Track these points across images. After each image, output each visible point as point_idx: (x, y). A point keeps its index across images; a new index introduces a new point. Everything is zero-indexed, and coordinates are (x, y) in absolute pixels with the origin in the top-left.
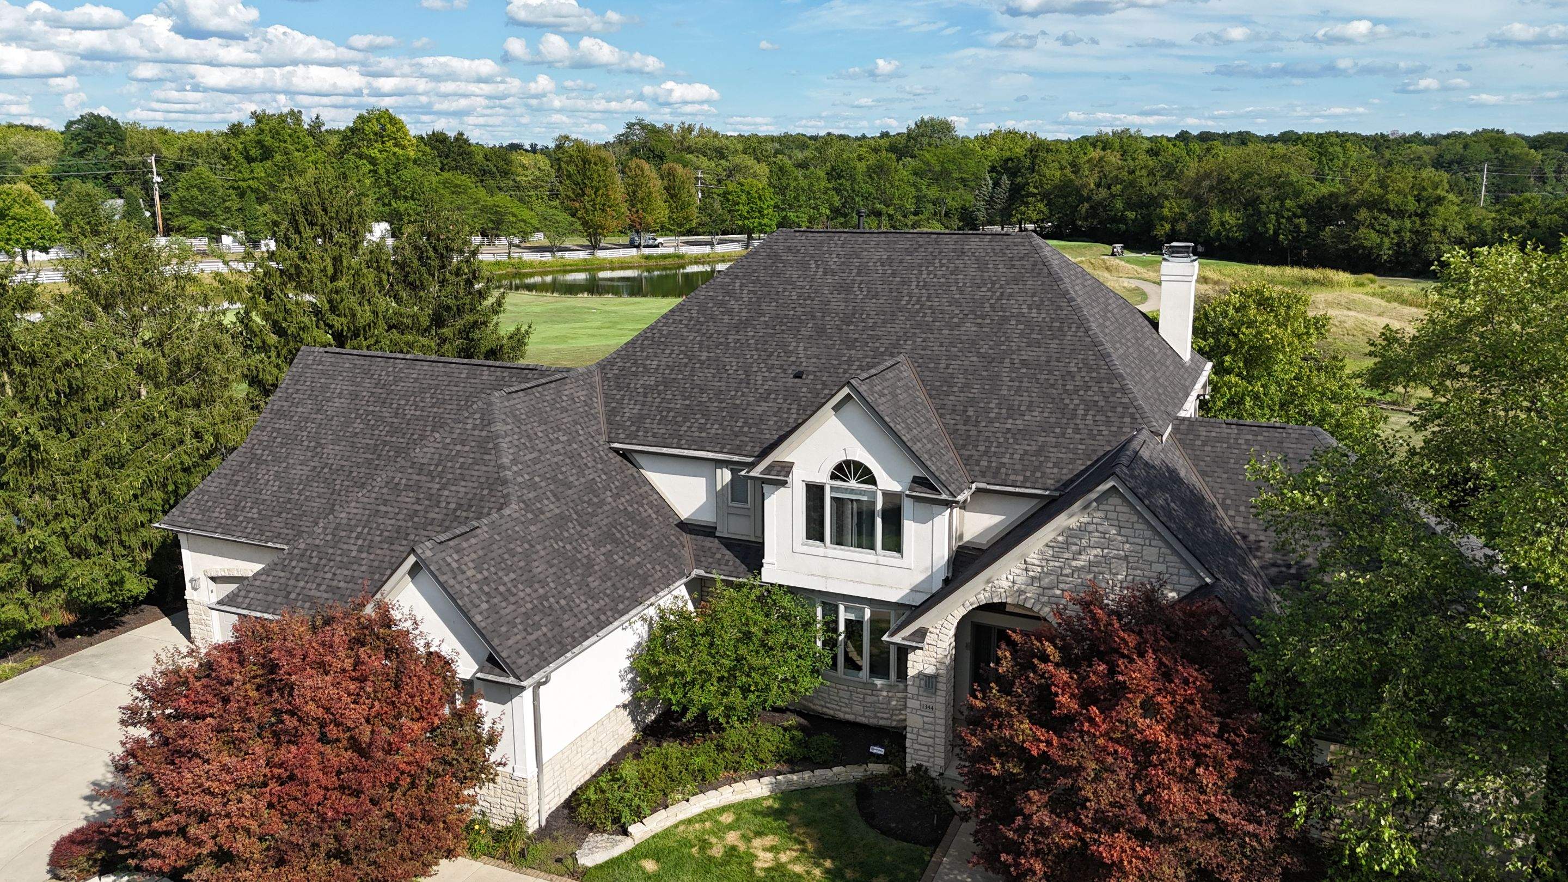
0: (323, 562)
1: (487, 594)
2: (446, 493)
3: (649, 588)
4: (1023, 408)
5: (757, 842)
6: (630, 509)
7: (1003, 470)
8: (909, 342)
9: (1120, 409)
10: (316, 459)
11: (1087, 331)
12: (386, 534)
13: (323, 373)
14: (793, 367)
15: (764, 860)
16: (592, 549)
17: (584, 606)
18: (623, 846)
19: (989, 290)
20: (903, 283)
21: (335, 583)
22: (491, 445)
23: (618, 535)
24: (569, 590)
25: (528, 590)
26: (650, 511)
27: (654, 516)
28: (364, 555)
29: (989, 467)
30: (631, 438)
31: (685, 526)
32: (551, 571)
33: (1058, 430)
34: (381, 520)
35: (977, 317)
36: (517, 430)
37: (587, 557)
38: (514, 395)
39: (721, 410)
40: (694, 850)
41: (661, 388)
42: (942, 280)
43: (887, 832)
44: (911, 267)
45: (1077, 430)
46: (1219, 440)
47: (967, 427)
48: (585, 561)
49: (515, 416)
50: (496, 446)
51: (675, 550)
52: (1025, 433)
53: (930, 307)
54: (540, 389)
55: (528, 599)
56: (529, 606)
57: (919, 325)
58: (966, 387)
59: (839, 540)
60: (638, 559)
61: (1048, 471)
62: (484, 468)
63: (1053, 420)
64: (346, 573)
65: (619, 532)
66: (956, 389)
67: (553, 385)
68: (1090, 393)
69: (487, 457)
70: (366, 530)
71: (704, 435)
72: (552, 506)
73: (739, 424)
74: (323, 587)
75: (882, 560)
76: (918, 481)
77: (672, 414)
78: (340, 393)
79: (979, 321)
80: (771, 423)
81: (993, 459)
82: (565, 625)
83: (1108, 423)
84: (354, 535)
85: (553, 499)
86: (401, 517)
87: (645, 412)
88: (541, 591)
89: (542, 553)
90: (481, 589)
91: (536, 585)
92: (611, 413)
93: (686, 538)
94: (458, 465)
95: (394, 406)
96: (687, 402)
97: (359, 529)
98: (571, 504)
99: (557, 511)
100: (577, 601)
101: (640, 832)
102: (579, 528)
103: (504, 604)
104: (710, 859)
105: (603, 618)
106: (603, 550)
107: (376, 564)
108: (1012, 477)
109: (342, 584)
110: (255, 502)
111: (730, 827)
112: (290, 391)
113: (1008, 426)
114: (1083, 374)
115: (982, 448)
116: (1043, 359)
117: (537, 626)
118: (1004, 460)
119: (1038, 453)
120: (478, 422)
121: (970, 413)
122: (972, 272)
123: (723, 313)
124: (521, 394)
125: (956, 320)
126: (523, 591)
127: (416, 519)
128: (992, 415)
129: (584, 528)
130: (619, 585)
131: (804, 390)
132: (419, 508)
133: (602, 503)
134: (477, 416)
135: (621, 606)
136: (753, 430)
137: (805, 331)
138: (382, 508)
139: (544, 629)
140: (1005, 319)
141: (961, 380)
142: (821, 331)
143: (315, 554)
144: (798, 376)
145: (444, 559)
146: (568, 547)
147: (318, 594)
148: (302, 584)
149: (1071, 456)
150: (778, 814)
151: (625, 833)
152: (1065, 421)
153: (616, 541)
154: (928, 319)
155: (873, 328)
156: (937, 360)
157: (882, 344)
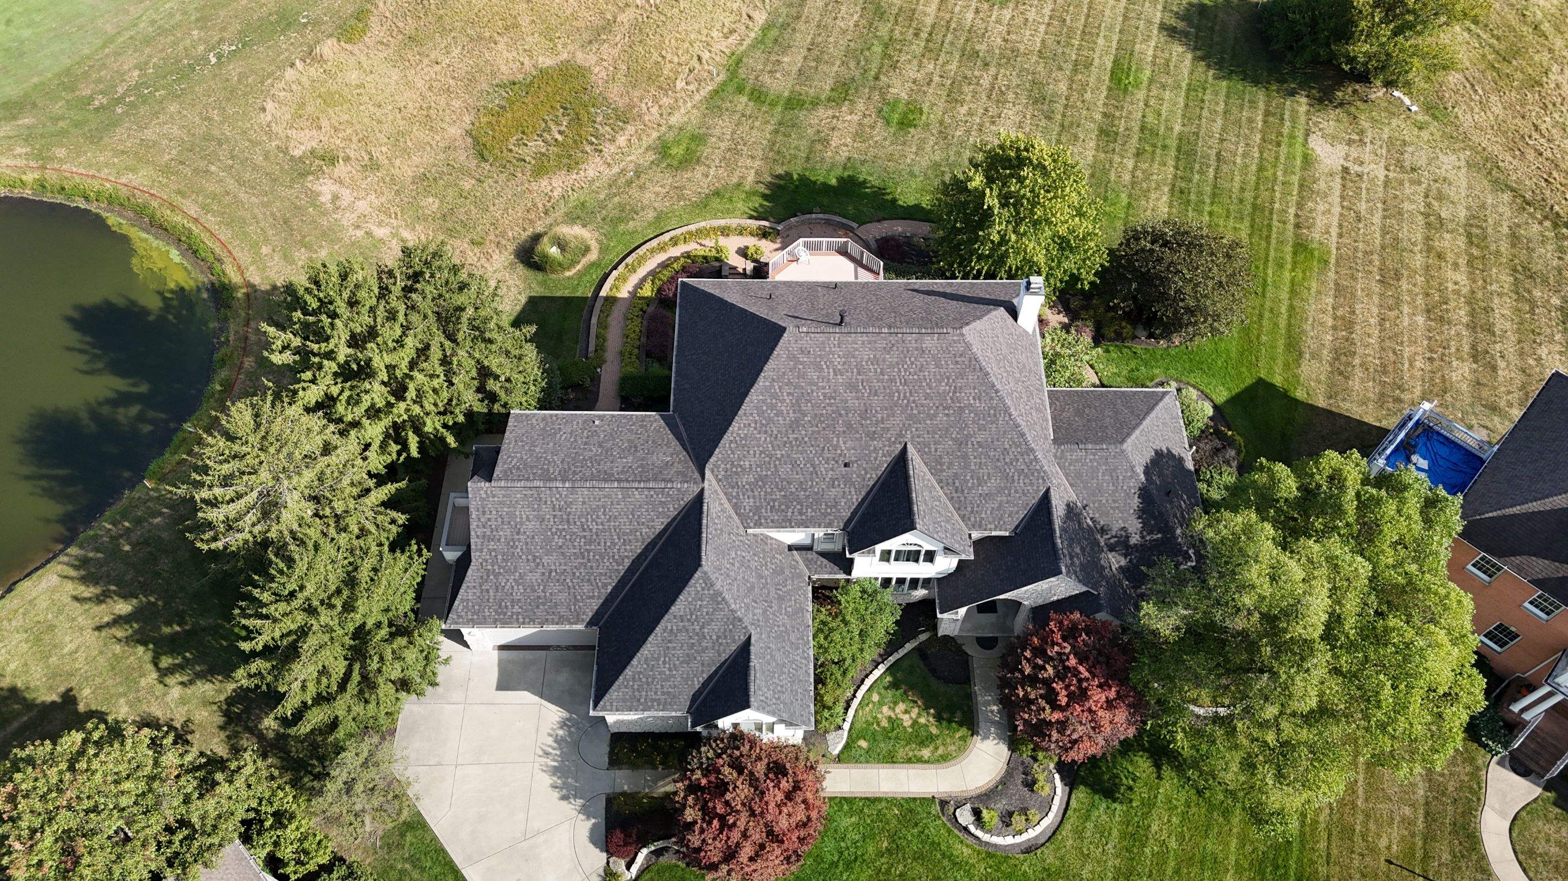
0: (650, 680)
2: (706, 630)
3: (805, 611)
4: (985, 478)
5: (897, 709)
6: (774, 567)
7: (983, 522)
8: (909, 432)
9: (1036, 474)
10: (540, 567)
12: (681, 659)
14: (842, 459)
15: (907, 721)
16: (781, 617)
17: (799, 657)
18: (845, 735)
19: (947, 385)
20: (892, 380)
21: (665, 690)
22: (719, 598)
23: (781, 593)
24: (791, 656)
25: (784, 676)
27: (781, 559)
28: (674, 672)
29: (976, 521)
30: (758, 525)
31: (792, 548)
32: (781, 653)
33: (1006, 491)
34: (673, 652)
35: (945, 408)
36: (722, 577)
37: (783, 625)
38: (707, 552)
39: (808, 497)
40: (875, 726)
41: (760, 483)
42: (916, 377)
43: (946, 680)
44: (891, 366)
45: (1016, 492)
46: (1077, 461)
47: (958, 494)
48: (784, 629)
49: (718, 570)
50: (723, 599)
52: (988, 496)
53: (914, 402)
54: (708, 530)
55: (786, 681)
56: (789, 685)
57: (910, 417)
58: (951, 464)
59: (898, 561)
60: (793, 598)
61: (1006, 519)
62: (723, 613)
63: (1002, 485)
65: (780, 589)
66: (945, 467)
67: (708, 518)
68: (1019, 463)
69: (721, 606)
70: (667, 659)
71: (804, 517)
72: (758, 611)
73: (823, 507)
75: (921, 567)
76: (947, 549)
77: (776, 503)
78: (527, 518)
79: (946, 412)
80: (840, 502)
81: (977, 515)
82: (801, 678)
83: (1031, 484)
84: (661, 662)
85: (756, 605)
86: (684, 648)
87: (758, 504)
89: (774, 647)
91: (783, 669)
92: (736, 507)
93: (795, 552)
94: (704, 614)
95: (578, 523)
96: (783, 493)
97: (662, 659)
98: (761, 598)
99: (761, 611)
100: (796, 658)
101: (846, 726)
102: (771, 610)
103: (784, 696)
104: (884, 728)
105: (806, 655)
106: (783, 611)
108: (989, 526)
110: (513, 601)
111: (881, 703)
112: (482, 519)
113: (980, 492)
114: (1013, 449)
115: (969, 509)
116: (989, 440)
117: (797, 692)
118: (983, 516)
119: (999, 509)
120: (703, 584)
121: (957, 484)
122: (932, 368)
123: (777, 415)
124: (707, 546)
125: (932, 412)
127: (695, 648)
128: (969, 484)
129: (772, 607)
130: (798, 626)
131: (854, 476)
132: (693, 641)
133: (766, 579)
134: (701, 581)
135: (805, 638)
137: (839, 428)
138: (670, 645)
139: (799, 690)
140: (961, 409)
144: (846, 465)
145: (760, 700)
146: (776, 628)
149: (1016, 508)
150: (895, 685)
151: (840, 728)
152: (1009, 485)
153: (783, 599)
154: (915, 412)
155: (882, 421)
156: (927, 445)
157: (891, 435)
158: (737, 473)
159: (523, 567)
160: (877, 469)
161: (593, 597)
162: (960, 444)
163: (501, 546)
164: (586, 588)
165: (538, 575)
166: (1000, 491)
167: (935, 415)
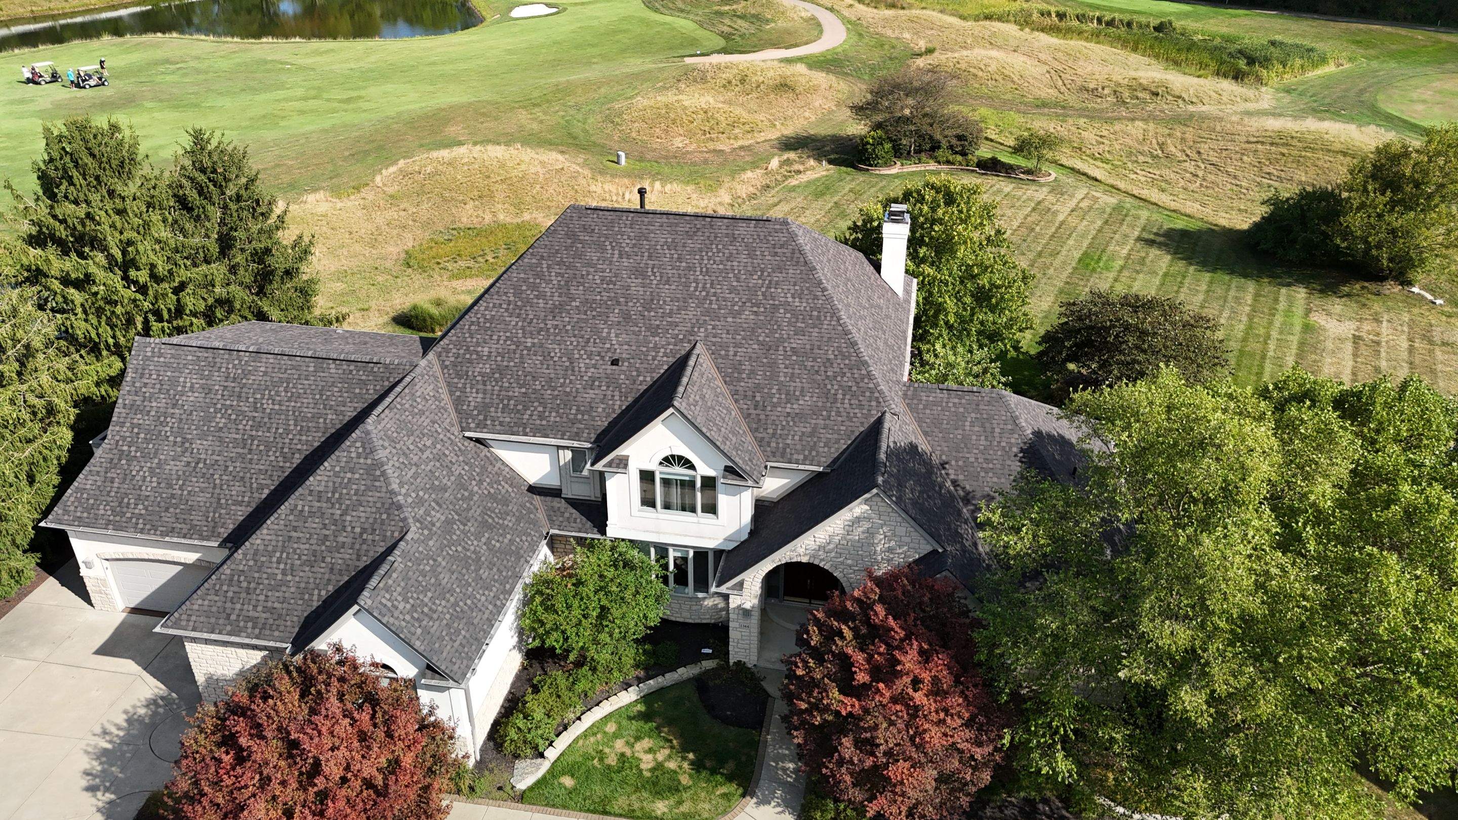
0: (252, 585)
1: (418, 619)
2: (349, 518)
3: (522, 560)
4: (797, 393)
5: (638, 746)
6: (492, 491)
7: (788, 450)
8: (702, 330)
9: (868, 394)
10: (187, 454)
11: (839, 319)
12: (304, 558)
13: (166, 365)
14: (610, 354)
15: (647, 762)
16: (475, 543)
17: (483, 598)
18: (545, 766)
19: (759, 278)
20: (689, 268)
21: (269, 604)
22: (378, 473)
23: (490, 521)
24: (470, 589)
25: (443, 603)
26: (506, 486)
27: (510, 490)
28: (289, 578)
29: (777, 448)
30: (481, 426)
31: (533, 489)
32: (454, 577)
33: (824, 413)
34: (295, 546)
35: (753, 305)
36: (394, 451)
37: (474, 552)
38: (383, 416)
39: (555, 397)
40: (595, 761)
41: (497, 375)
42: (721, 267)
43: (726, 721)
44: (692, 252)
45: (839, 414)
46: (935, 404)
47: (758, 412)
48: (474, 556)
49: (389, 438)
50: (383, 473)
51: (532, 516)
52: (799, 417)
53: (715, 294)
54: (398, 399)
55: (445, 610)
56: (448, 616)
57: (707, 312)
58: (752, 372)
59: (667, 506)
60: (509, 536)
61: (821, 450)
62: (378, 494)
63: (820, 404)
64: (277, 594)
65: (490, 516)
66: (744, 376)
67: (406, 391)
68: (845, 379)
69: (377, 484)
70: (284, 555)
71: (544, 422)
72: (438, 515)
73: (573, 411)
74: (260, 608)
75: (702, 520)
76: (728, 469)
77: (512, 402)
78: (192, 387)
79: (755, 309)
80: (600, 410)
81: (780, 440)
82: (476, 621)
83: (861, 406)
84: (274, 559)
85: (437, 508)
86: (312, 541)
87: (487, 401)
89: (444, 563)
90: (413, 617)
91: (448, 595)
92: (458, 403)
93: (537, 499)
94: (352, 492)
95: (251, 400)
96: (523, 390)
97: (278, 554)
98: (451, 507)
99: (443, 518)
100: (478, 596)
101: (552, 754)
102: (462, 527)
103: (431, 623)
104: (609, 767)
105: (498, 603)
106: (483, 540)
107: (303, 585)
108: (795, 456)
109: (276, 605)
110: (138, 498)
111: (616, 736)
112: (137, 385)
113: (788, 410)
114: (839, 361)
115: (770, 431)
116: (808, 347)
117: (458, 632)
118: (789, 442)
119: (812, 434)
120: (360, 450)
121: (758, 398)
122: (743, 258)
123: (537, 297)
124: (387, 411)
125: (736, 308)
126: (440, 605)
127: (328, 543)
128: (775, 400)
129: (465, 525)
130: (502, 568)
131: (622, 377)
132: (327, 532)
133: (472, 494)
134: (358, 444)
135: (508, 586)
136: (586, 417)
137: (613, 318)
138: (294, 534)
139: (463, 632)
140: (775, 308)
141: (747, 366)
142: (626, 317)
143: (242, 578)
144: (615, 362)
145: (381, 603)
146: (460, 549)
147: (257, 615)
148: (238, 606)
149: (836, 436)
150: (645, 717)
151: (542, 755)
152: (829, 405)
153: (490, 528)
154: (714, 306)
155: (670, 315)
156: (726, 347)
157: (680, 331)
158: (470, 361)
159: (167, 451)
160: (653, 371)
161: (240, 503)
162: (768, 348)
163: (148, 422)
164: (237, 488)
165: (180, 465)
166: (815, 412)
167: (739, 313)
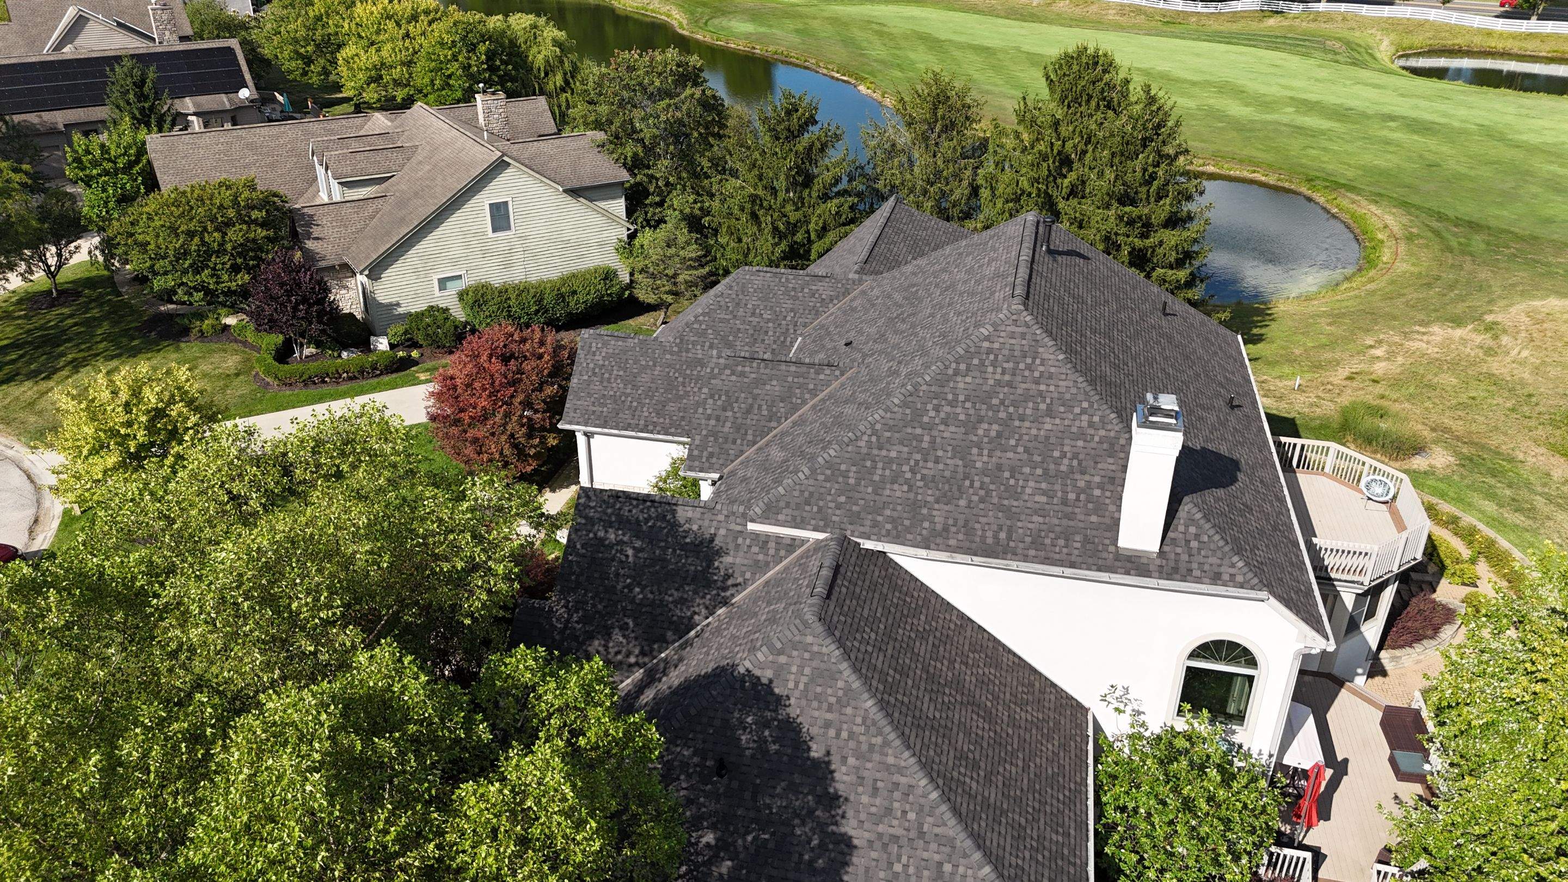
88: (628, 391)
105: (651, 428)
126: (618, 385)
135: (673, 430)
